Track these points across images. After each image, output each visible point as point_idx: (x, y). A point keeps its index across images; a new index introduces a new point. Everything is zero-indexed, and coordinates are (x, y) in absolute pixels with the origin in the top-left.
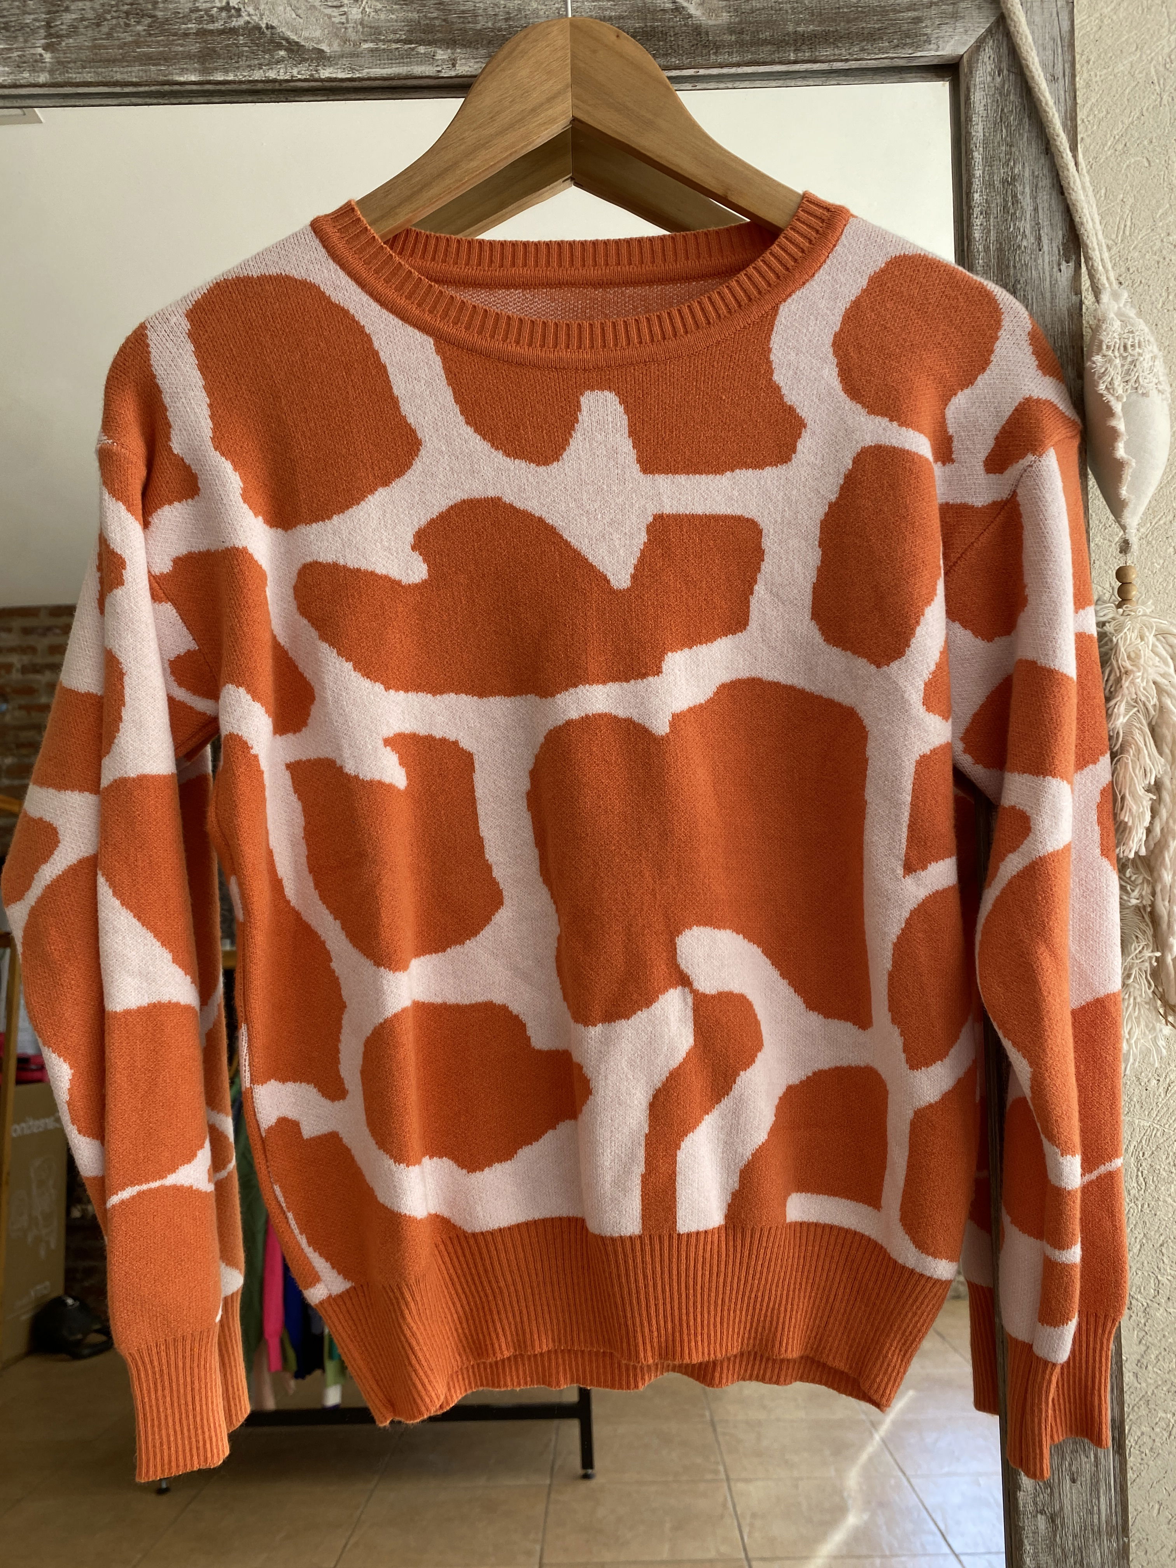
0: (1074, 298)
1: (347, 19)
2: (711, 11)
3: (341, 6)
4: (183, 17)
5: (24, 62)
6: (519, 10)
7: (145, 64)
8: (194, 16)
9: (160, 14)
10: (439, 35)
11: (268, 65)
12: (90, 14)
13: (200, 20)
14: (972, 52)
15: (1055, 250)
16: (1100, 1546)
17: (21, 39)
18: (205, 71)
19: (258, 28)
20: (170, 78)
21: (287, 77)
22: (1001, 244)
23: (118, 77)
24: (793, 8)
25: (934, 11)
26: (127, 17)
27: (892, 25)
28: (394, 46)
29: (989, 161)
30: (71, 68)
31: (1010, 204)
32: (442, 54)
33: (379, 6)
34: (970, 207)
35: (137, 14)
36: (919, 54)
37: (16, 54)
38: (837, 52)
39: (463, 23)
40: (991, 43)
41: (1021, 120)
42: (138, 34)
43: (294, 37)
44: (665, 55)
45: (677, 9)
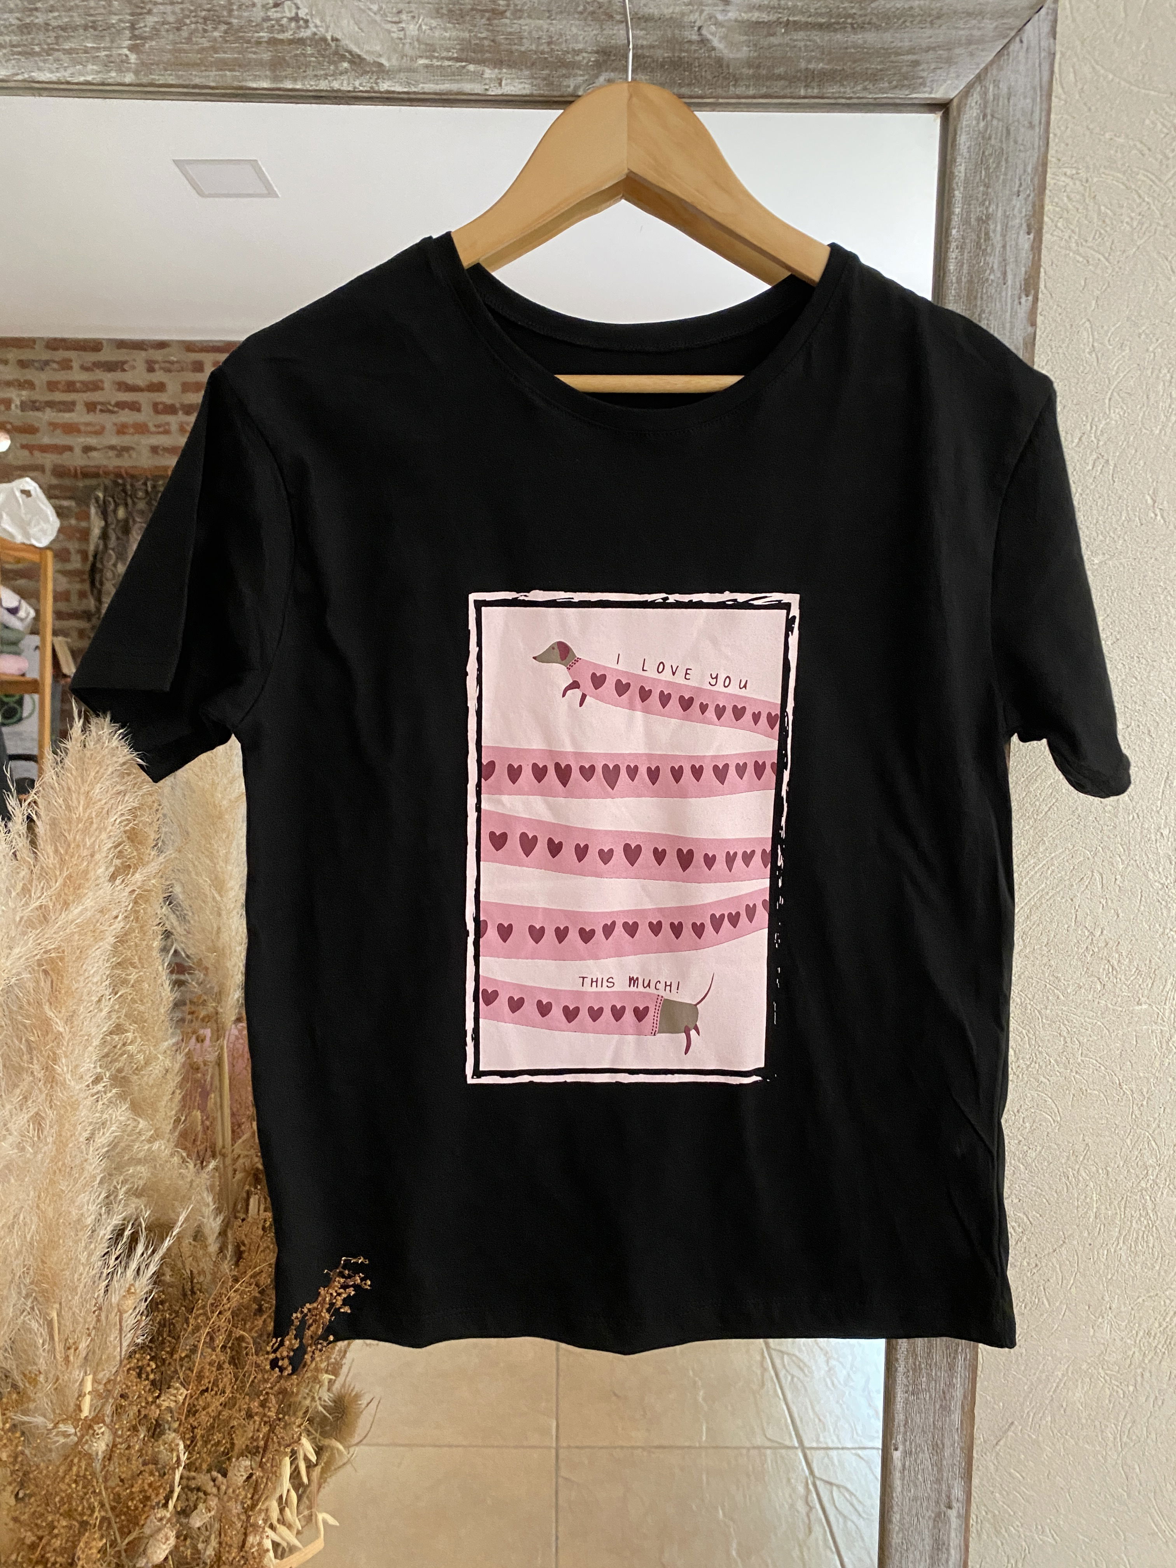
0: (1030, 330)
1: (405, 35)
2: (731, 45)
3: (400, 22)
4: (256, 26)
5: (112, 62)
7: (221, 70)
8: (265, 25)
9: (235, 21)
10: (487, 55)
11: (332, 75)
12: (171, 19)
13: (271, 29)
14: (962, 97)
15: (1018, 284)
17: (108, 39)
18: (275, 79)
19: (324, 39)
20: (244, 84)
21: (350, 89)
22: (972, 277)
23: (197, 81)
24: (806, 46)
25: (931, 55)
26: (205, 23)
27: (895, 67)
28: (447, 63)
29: (968, 200)
30: (154, 70)
31: (982, 240)
32: (489, 73)
33: (434, 23)
34: (948, 242)
35: (214, 20)
36: (915, 96)
37: (103, 53)
38: (842, 90)
39: (510, 44)
40: (979, 89)
41: (999, 163)
42: (215, 39)
43: (356, 50)
44: (689, 85)
45: (702, 41)
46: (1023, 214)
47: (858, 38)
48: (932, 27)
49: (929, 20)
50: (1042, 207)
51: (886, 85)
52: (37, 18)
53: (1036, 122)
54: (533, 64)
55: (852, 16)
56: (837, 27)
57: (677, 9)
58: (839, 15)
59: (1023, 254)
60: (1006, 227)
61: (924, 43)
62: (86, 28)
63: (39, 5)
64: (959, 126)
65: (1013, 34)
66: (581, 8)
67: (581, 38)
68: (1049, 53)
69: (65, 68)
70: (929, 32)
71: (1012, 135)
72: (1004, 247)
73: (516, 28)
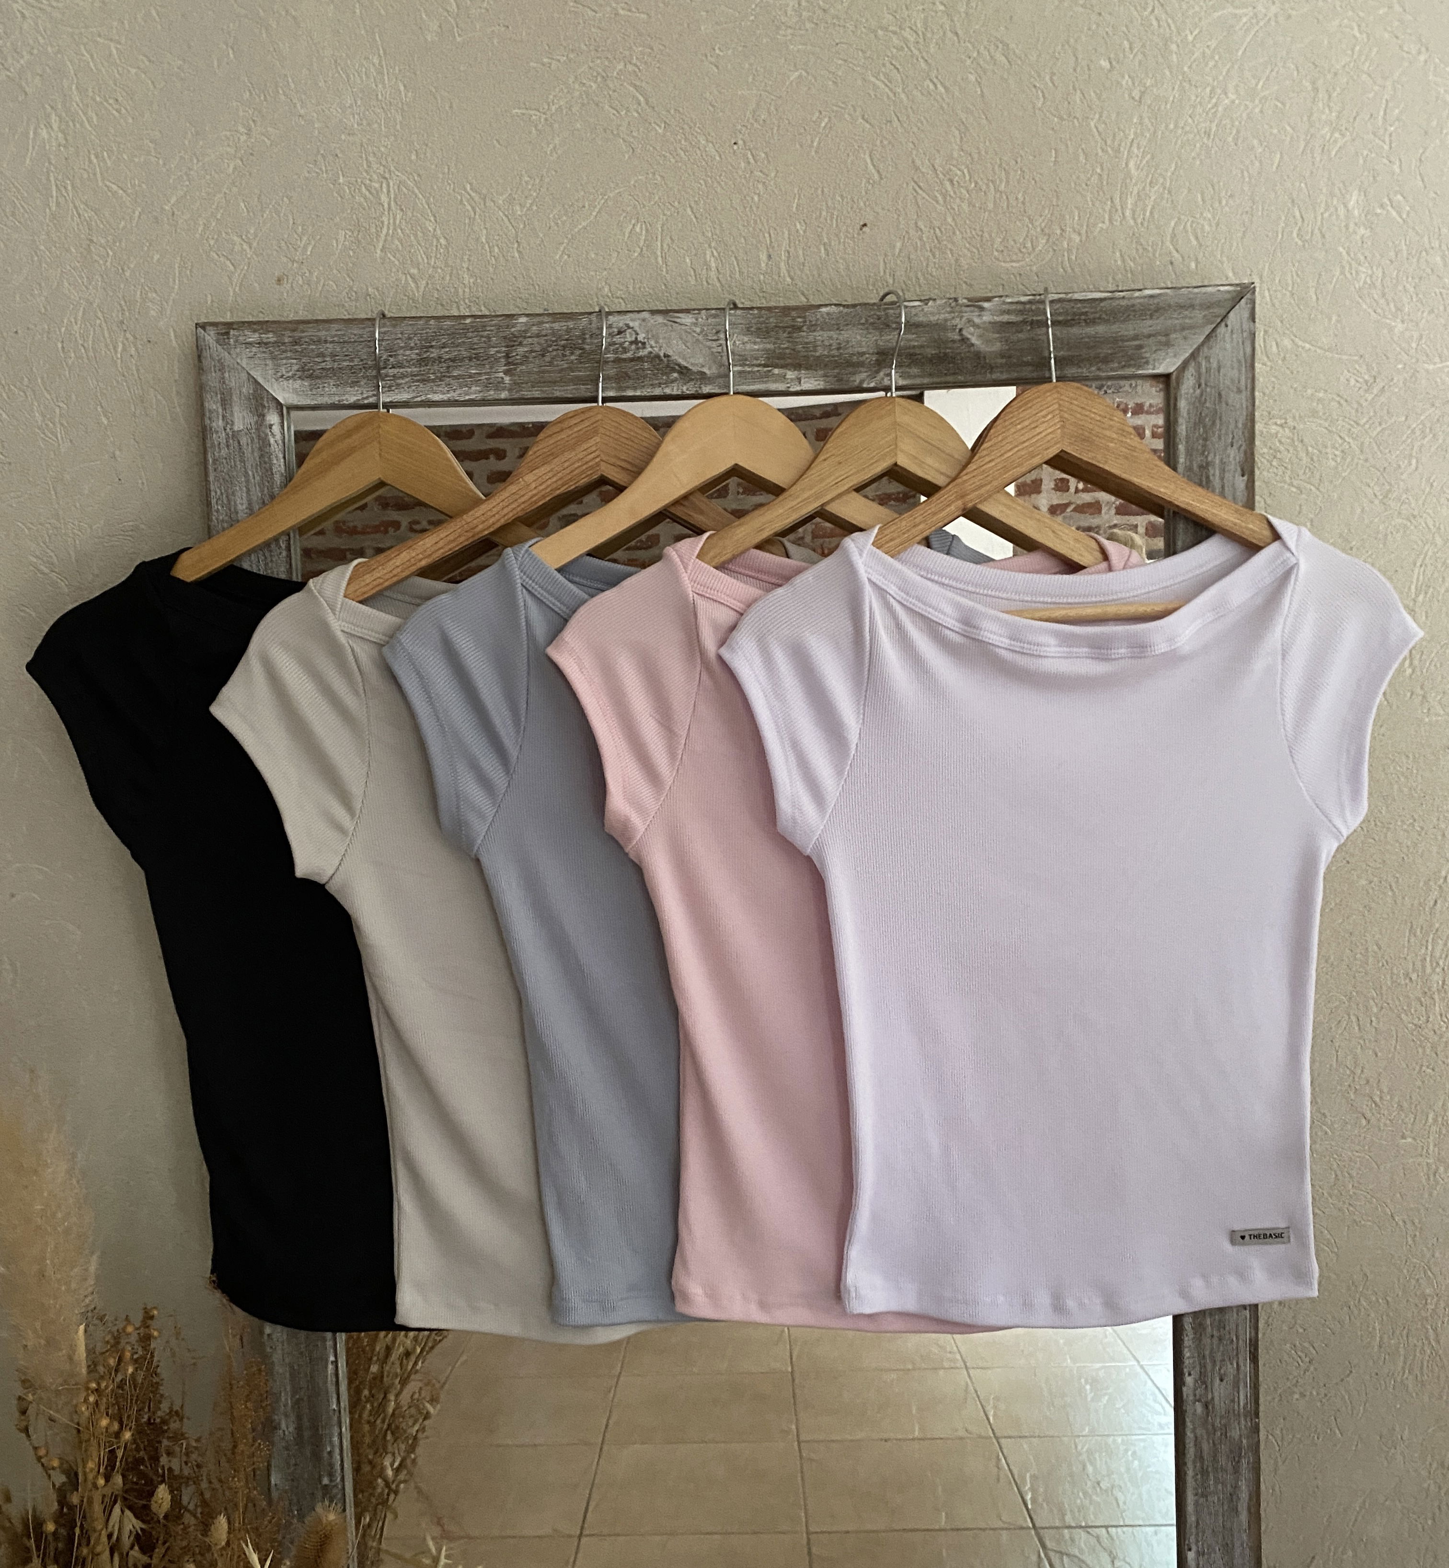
1: (722, 349)
2: (988, 341)
3: (718, 340)
4: (604, 349)
5: (491, 384)
6: (848, 342)
8: (612, 348)
9: (587, 347)
10: (789, 361)
11: (665, 383)
12: (538, 348)
13: (616, 352)
14: (1179, 371)
16: (1239, 1424)
17: (487, 366)
18: (620, 389)
19: (658, 356)
21: (679, 393)
23: (558, 394)
25: (1151, 340)
26: (564, 350)
27: (1123, 351)
28: (756, 369)
29: (1189, 453)
30: (524, 388)
32: (790, 375)
33: (746, 339)
35: (571, 347)
36: (1140, 372)
37: (484, 377)
38: (1080, 370)
39: (806, 351)
40: (1193, 364)
41: (1214, 423)
42: (572, 362)
43: (684, 363)
44: (954, 374)
45: (963, 340)
46: (1238, 460)
47: (1091, 330)
48: (1151, 318)
49: (1149, 313)
50: (1253, 454)
51: (1116, 365)
52: (432, 353)
53: (1244, 388)
54: (826, 365)
55: (1086, 313)
56: (1073, 322)
57: (942, 316)
58: (1074, 314)
59: (1240, 493)
60: (1223, 471)
61: (1146, 331)
62: (470, 359)
63: (434, 344)
64: (1179, 394)
65: (1219, 320)
66: (863, 321)
67: (864, 343)
68: (1250, 333)
69: (454, 391)
70: (1150, 322)
71: (1223, 400)
72: (1223, 487)
73: (811, 339)
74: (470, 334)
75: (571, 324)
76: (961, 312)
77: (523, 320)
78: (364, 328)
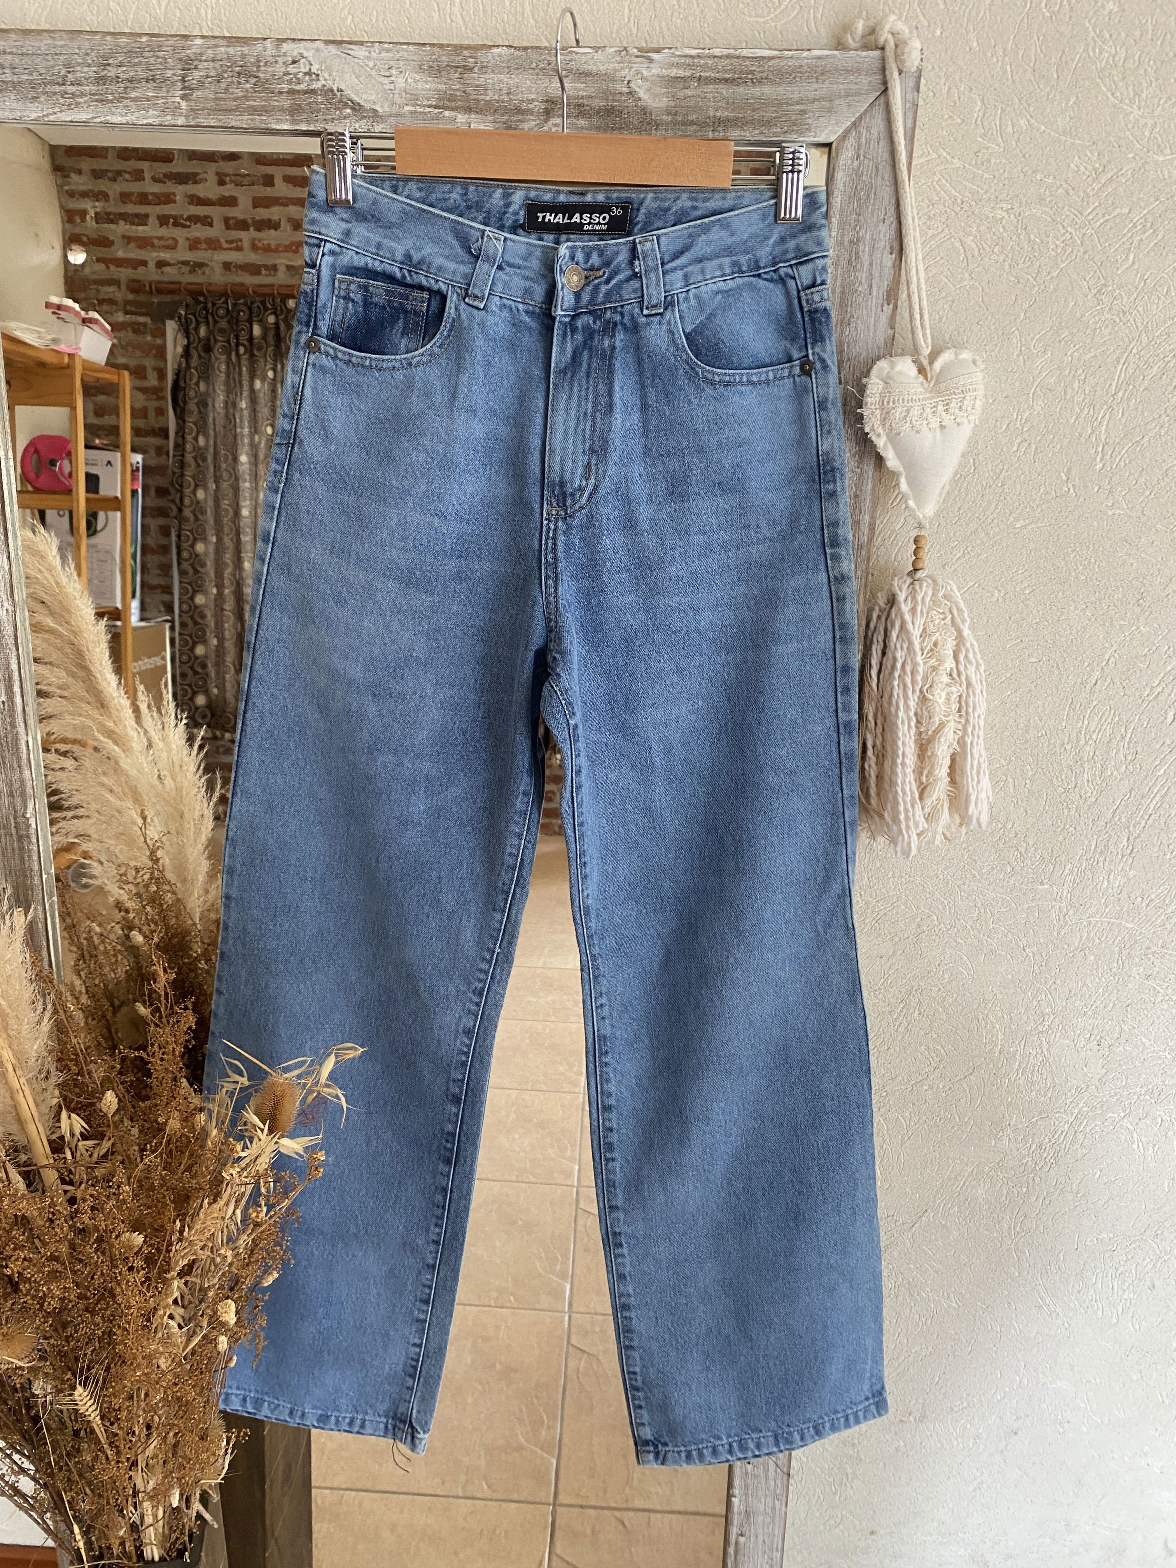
0: (890, 332)
1: (395, 86)
2: (656, 95)
3: (391, 76)
4: (278, 79)
5: (168, 108)
6: (518, 87)
7: (251, 115)
8: (286, 78)
9: (262, 75)
10: (460, 103)
11: (338, 119)
12: (213, 73)
13: (290, 82)
14: (841, 139)
15: (881, 294)
17: (164, 89)
18: (294, 122)
19: (332, 91)
20: (269, 126)
23: (233, 123)
24: (714, 97)
25: (816, 105)
26: (239, 77)
27: (786, 115)
28: (428, 110)
29: (842, 225)
30: (200, 114)
31: (853, 259)
32: (461, 118)
33: (418, 77)
35: (246, 75)
37: (161, 101)
38: (743, 133)
39: (477, 94)
40: (854, 133)
41: (869, 196)
42: (247, 90)
43: (356, 99)
45: (631, 93)
46: (888, 237)
47: (756, 91)
48: (818, 81)
49: (815, 75)
52: (110, 71)
54: (495, 111)
55: (752, 72)
56: (740, 81)
57: (612, 66)
58: (741, 72)
59: (886, 271)
60: (873, 248)
61: (811, 95)
62: (147, 81)
63: (111, 61)
64: (837, 164)
66: (534, 65)
67: (533, 90)
68: (913, 105)
70: (815, 86)
71: (880, 173)
72: (871, 264)
73: (481, 82)
74: (148, 54)
75: (246, 50)
76: (630, 62)
77: (199, 41)
78: (41, 40)
